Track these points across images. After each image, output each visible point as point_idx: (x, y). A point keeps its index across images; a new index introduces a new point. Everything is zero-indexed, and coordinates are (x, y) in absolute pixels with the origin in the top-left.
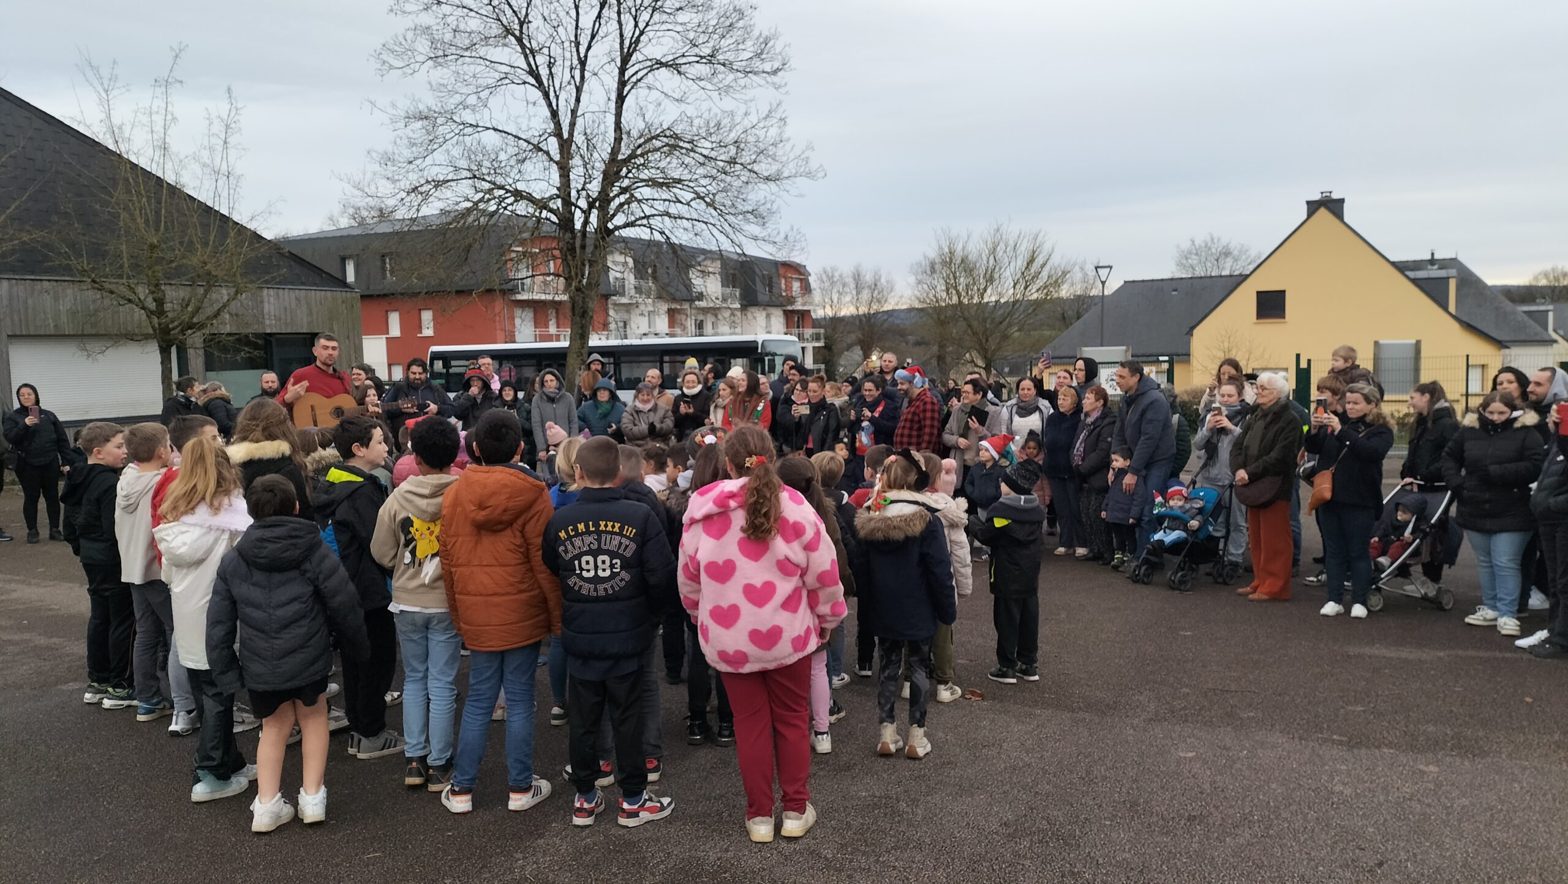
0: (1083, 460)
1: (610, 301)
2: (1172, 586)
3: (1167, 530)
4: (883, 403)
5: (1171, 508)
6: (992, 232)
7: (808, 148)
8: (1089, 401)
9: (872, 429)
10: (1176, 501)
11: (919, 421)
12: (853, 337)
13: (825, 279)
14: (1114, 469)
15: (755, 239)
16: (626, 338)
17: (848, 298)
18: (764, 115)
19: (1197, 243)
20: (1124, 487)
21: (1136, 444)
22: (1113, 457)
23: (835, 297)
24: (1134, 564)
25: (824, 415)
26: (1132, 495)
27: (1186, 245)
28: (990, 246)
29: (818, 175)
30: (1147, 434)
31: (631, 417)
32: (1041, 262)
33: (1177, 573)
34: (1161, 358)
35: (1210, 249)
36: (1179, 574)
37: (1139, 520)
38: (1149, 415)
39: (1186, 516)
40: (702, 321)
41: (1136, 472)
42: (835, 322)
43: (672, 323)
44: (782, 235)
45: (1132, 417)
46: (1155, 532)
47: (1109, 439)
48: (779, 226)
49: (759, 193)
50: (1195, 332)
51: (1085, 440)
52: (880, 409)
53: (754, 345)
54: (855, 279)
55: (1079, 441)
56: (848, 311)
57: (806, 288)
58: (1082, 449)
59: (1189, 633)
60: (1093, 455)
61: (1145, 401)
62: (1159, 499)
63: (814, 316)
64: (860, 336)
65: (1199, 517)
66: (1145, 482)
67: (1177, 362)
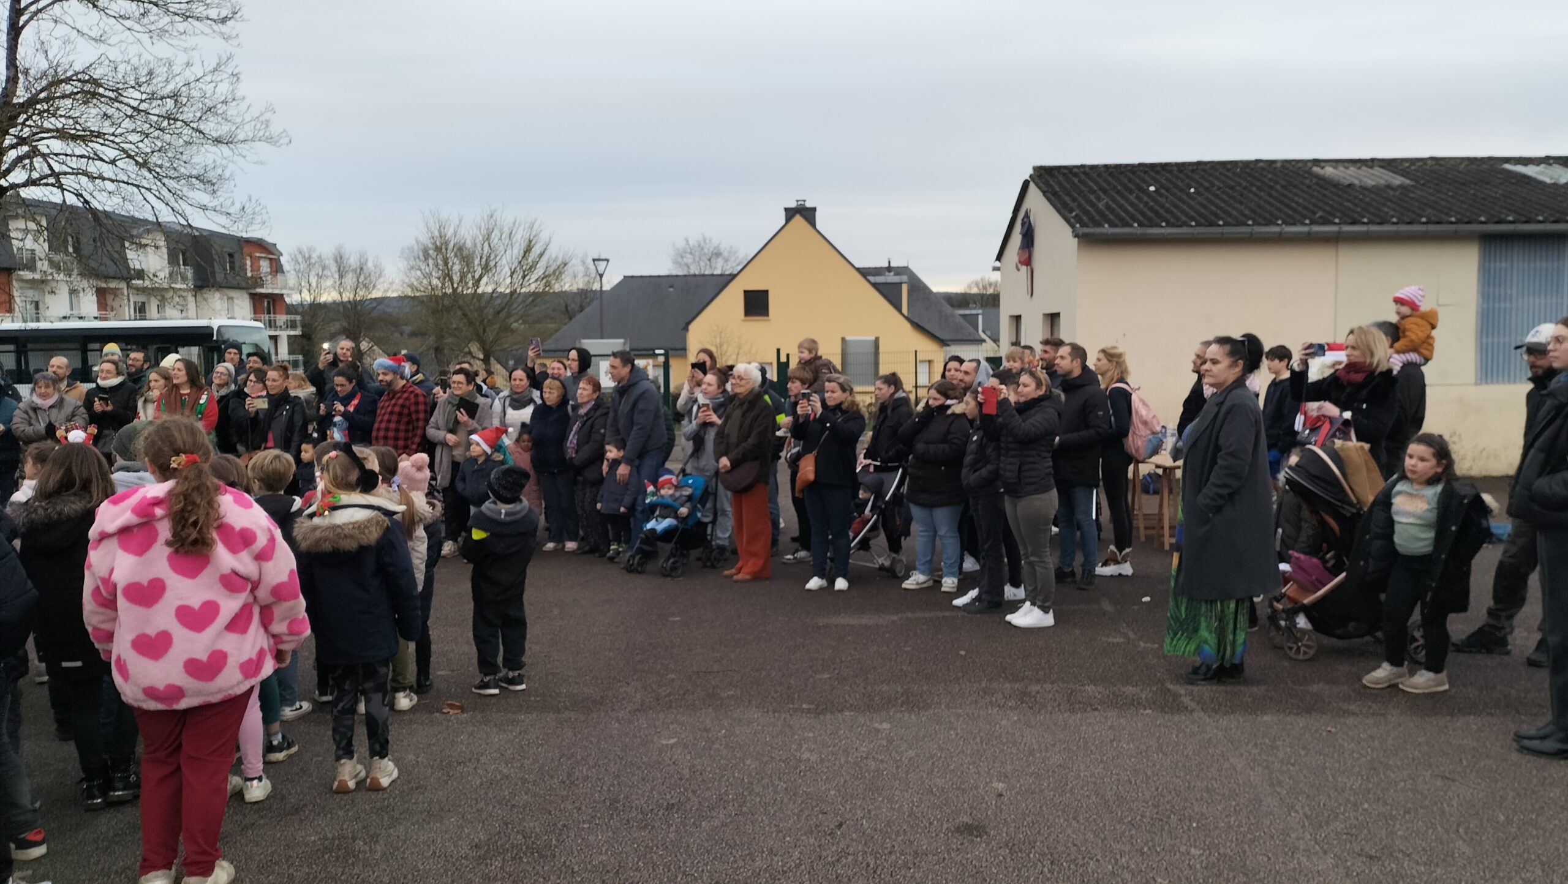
0: (577, 452)
1: (14, 276)
2: (666, 573)
3: (659, 519)
4: (359, 395)
5: (662, 496)
6: (486, 218)
7: (267, 110)
8: (584, 391)
9: (345, 425)
10: (666, 490)
11: (410, 414)
12: (336, 326)
13: (300, 260)
14: (608, 460)
15: (204, 208)
16: (38, 320)
17: (329, 282)
18: (211, 68)
19: (691, 243)
20: (618, 477)
21: (629, 435)
22: (608, 447)
23: (313, 281)
24: (628, 555)
25: (287, 410)
26: (626, 485)
27: (681, 244)
28: (483, 231)
29: (281, 141)
30: (638, 424)
31: (25, 416)
32: (538, 252)
33: (669, 560)
34: (657, 352)
35: (702, 249)
36: (671, 561)
37: (632, 509)
38: (641, 406)
39: (676, 504)
40: (143, 304)
41: (627, 460)
42: (315, 309)
43: (102, 305)
44: (238, 206)
45: (624, 407)
46: (648, 521)
47: (602, 431)
48: (233, 195)
49: (205, 156)
50: (691, 327)
51: (578, 432)
52: (355, 402)
53: (208, 331)
54: (336, 262)
55: (573, 433)
56: (328, 296)
57: (277, 268)
58: (575, 441)
59: (677, 619)
60: (586, 447)
61: (636, 392)
62: (651, 489)
63: (288, 300)
64: (345, 324)
65: (688, 505)
66: (638, 472)
67: (672, 356)
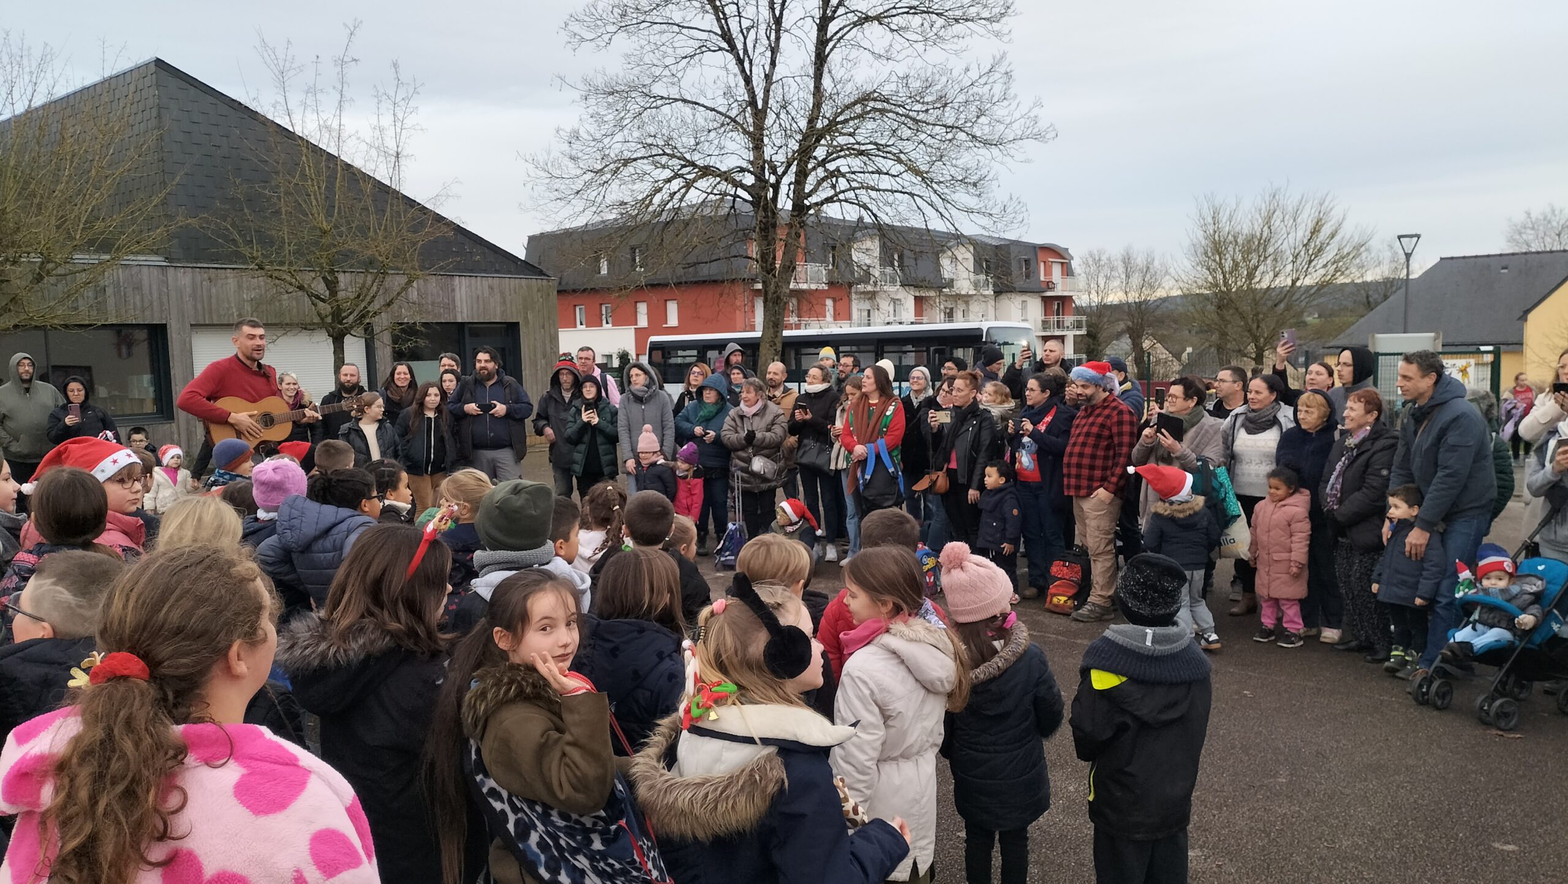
0: (1340, 501)
2: (1484, 721)
3: (1479, 626)
4: (1054, 411)
5: (1486, 591)
8: (1353, 411)
9: (1034, 448)
10: (1493, 581)
14: (1391, 520)
20: (1407, 548)
21: (1429, 484)
22: (1392, 500)
24: (1421, 671)
26: (1420, 561)
30: (1446, 468)
33: (1494, 700)
34: (1481, 348)
36: (1498, 703)
37: (1432, 601)
38: (1453, 440)
39: (1512, 607)
41: (1427, 525)
45: (1423, 439)
46: (1458, 625)
47: (1385, 472)
50: (1530, 316)
51: (1345, 472)
52: (1048, 419)
55: (1335, 469)
58: (1338, 486)
60: (1357, 495)
61: (1445, 414)
62: (1465, 575)
65: (1536, 608)
66: (1443, 542)
